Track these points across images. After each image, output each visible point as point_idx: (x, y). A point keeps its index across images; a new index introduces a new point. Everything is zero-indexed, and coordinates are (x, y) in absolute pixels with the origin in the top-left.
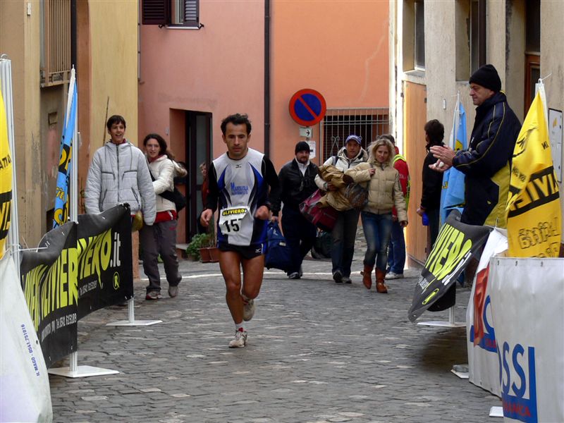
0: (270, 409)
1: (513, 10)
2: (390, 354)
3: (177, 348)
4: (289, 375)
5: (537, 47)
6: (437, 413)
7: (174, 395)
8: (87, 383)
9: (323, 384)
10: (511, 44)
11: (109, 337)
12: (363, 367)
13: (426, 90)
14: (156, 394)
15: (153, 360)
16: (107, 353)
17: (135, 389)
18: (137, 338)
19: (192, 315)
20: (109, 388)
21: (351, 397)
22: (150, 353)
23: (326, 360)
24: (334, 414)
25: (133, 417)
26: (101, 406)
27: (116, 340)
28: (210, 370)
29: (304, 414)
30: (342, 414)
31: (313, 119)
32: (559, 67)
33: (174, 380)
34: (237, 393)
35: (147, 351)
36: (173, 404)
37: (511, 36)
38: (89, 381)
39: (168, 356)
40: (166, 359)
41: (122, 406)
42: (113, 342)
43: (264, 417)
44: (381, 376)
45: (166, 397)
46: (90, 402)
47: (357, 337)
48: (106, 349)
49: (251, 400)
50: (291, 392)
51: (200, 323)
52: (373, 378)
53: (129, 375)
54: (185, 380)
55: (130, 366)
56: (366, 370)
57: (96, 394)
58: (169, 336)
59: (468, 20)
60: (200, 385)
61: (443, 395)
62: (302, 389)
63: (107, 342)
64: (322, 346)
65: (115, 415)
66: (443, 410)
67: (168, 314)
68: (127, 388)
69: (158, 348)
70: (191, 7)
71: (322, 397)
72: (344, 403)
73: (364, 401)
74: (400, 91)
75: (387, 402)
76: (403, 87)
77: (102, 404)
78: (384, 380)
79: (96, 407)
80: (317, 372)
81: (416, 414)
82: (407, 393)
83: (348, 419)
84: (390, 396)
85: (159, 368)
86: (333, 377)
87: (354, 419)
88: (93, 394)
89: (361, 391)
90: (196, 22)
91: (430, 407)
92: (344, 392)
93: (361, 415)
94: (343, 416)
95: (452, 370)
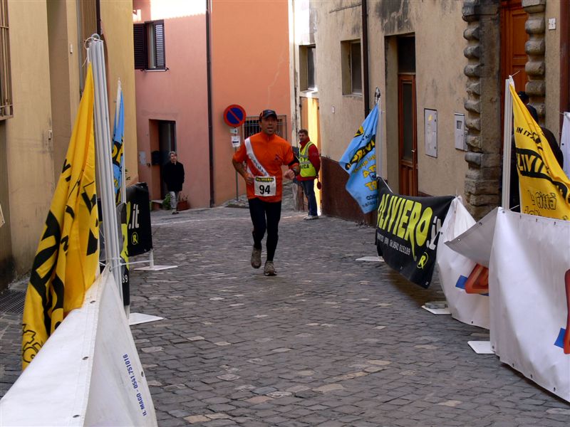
0: (308, 358)
2: (363, 292)
3: (198, 290)
5: (414, 69)
6: (448, 357)
7: (217, 344)
8: (141, 332)
9: (334, 327)
10: (388, 68)
11: (142, 281)
12: (352, 306)
13: (318, 103)
14: (201, 343)
15: (185, 304)
16: (147, 298)
17: (183, 337)
18: (164, 281)
19: (194, 257)
20: (161, 337)
21: (365, 340)
22: (181, 297)
23: (320, 300)
24: (364, 363)
25: (193, 372)
26: (160, 358)
27: (148, 284)
28: (235, 314)
29: (339, 363)
30: (372, 362)
31: (238, 122)
32: (433, 81)
33: (211, 327)
34: (268, 339)
35: (176, 294)
36: (220, 354)
37: (389, 63)
38: (141, 329)
39: (195, 299)
40: (195, 303)
41: (178, 358)
42: (147, 286)
43: (307, 369)
44: (374, 315)
45: (211, 346)
46: (149, 353)
47: (327, 276)
48: (145, 293)
49: (284, 347)
50: (313, 337)
51: (204, 264)
52: (367, 318)
53: (172, 321)
54: (219, 326)
55: (170, 311)
56: (359, 309)
57: (153, 346)
58: (186, 279)
59: (349, 56)
60: (234, 331)
61: (437, 335)
62: (320, 333)
63: (143, 286)
64: (307, 286)
65: (176, 370)
66: (452, 353)
67: (177, 258)
68: (175, 337)
69: (183, 291)
70: (160, 58)
71: (342, 342)
72: (365, 349)
73: (379, 345)
74: (298, 103)
75: (398, 345)
76: (301, 101)
77: (160, 356)
78: (379, 320)
79: (156, 359)
80: (320, 313)
81: (434, 360)
82: (407, 334)
83: (381, 369)
84: (396, 338)
85: (192, 312)
86: (337, 319)
87: (386, 368)
88: (150, 344)
89: (369, 334)
90: (164, 67)
91: (437, 349)
92: (356, 336)
93: (388, 363)
94: (374, 365)
95: (423, 307)
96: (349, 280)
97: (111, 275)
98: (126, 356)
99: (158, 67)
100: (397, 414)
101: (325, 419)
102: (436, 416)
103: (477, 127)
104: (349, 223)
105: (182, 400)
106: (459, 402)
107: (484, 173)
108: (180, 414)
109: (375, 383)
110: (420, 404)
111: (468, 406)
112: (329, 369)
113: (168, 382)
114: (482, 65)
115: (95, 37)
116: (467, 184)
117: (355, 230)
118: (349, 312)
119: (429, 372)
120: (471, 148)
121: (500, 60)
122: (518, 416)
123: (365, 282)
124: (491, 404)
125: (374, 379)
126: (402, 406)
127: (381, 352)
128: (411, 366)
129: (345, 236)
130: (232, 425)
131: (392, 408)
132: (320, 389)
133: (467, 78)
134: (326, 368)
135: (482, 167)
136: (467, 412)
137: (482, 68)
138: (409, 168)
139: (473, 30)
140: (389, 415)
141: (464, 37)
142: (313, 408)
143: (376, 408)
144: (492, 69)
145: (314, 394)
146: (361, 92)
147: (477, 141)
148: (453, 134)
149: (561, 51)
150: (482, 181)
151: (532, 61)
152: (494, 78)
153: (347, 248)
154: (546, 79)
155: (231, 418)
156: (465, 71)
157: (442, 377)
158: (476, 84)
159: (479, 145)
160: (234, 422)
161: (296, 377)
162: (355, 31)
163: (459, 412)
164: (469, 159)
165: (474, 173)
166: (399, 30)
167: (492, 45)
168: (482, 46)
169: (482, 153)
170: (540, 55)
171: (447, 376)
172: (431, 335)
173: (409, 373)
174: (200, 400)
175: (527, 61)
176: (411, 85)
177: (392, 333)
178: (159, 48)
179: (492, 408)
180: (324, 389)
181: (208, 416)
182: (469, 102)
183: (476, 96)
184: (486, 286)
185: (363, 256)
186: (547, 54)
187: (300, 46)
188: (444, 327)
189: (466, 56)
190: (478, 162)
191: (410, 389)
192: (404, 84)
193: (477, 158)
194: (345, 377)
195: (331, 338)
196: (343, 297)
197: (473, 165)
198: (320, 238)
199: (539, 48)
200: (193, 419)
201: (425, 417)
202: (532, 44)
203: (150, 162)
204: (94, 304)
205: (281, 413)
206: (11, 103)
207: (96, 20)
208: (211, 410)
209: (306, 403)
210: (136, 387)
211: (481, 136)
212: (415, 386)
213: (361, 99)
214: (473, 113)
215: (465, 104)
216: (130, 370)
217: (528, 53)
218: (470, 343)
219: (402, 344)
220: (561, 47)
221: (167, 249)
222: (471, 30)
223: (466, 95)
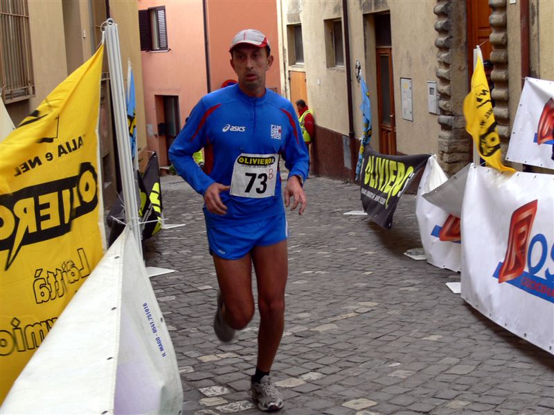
0: (305, 302)
1: (367, 23)
2: (351, 242)
3: (205, 245)
4: (298, 267)
5: (389, 43)
6: (428, 297)
8: (156, 283)
9: (326, 274)
10: (367, 43)
11: (155, 239)
12: (342, 255)
13: (305, 75)
14: (209, 291)
15: (194, 257)
16: (160, 253)
17: (193, 287)
18: (175, 238)
19: (199, 216)
20: (174, 287)
21: (355, 285)
22: (190, 252)
23: (313, 251)
24: (355, 304)
25: (203, 318)
26: (174, 306)
27: (160, 241)
29: (332, 305)
30: (362, 304)
32: (408, 53)
35: (185, 249)
37: (367, 38)
39: (203, 253)
40: (202, 257)
41: (190, 305)
42: (160, 243)
43: (305, 312)
44: (361, 263)
46: (164, 302)
47: (318, 229)
48: (158, 249)
50: (309, 284)
52: (356, 265)
53: (183, 273)
55: (181, 264)
56: (348, 258)
57: (167, 295)
58: (193, 235)
59: (332, 33)
61: (419, 278)
62: (315, 280)
63: (156, 242)
64: (301, 238)
65: (189, 316)
66: (432, 293)
67: (184, 217)
68: (187, 287)
69: (192, 246)
70: (163, 40)
71: (334, 287)
72: (355, 293)
73: (367, 289)
74: (287, 76)
75: (384, 288)
76: (289, 75)
77: (174, 304)
78: (366, 266)
79: (170, 307)
80: (315, 262)
81: (417, 300)
82: (392, 278)
83: (370, 309)
84: (382, 282)
85: (200, 264)
86: (329, 267)
87: (374, 308)
88: (164, 294)
89: (358, 279)
90: (166, 48)
91: (419, 291)
92: (347, 281)
93: (376, 304)
94: (364, 306)
95: (405, 254)
96: (339, 232)
97: (131, 233)
98: (145, 305)
99: (161, 49)
100: (386, 349)
101: (323, 355)
102: (421, 349)
103: (448, 93)
104: (336, 182)
105: (194, 342)
106: (441, 337)
107: (456, 133)
108: (194, 354)
109: (366, 322)
110: (406, 339)
111: (449, 339)
112: (324, 312)
113: (183, 326)
114: (451, 37)
115: (110, 21)
116: (440, 144)
117: (341, 188)
118: (339, 260)
119: (413, 310)
120: (443, 112)
121: (467, 32)
122: (493, 347)
123: (352, 234)
124: (469, 337)
125: (364, 319)
126: (390, 341)
127: (368, 294)
128: (397, 306)
129: (333, 193)
130: (241, 362)
131: (381, 343)
132: (317, 329)
133: (437, 49)
134: (321, 310)
135: (453, 128)
136: (448, 345)
137: (451, 40)
138: (389, 131)
139: (442, 6)
140: (379, 349)
141: (435, 13)
142: (311, 346)
143: (366, 344)
144: (460, 41)
145: (312, 333)
146: (343, 65)
147: (448, 105)
148: (426, 100)
149: (521, 22)
150: (453, 141)
151: (496, 32)
152: (462, 48)
153: (335, 204)
154: (509, 48)
155: (239, 356)
156: (436, 44)
157: (424, 315)
158: (446, 54)
159: (450, 109)
160: (241, 360)
161: (295, 319)
162: (336, 11)
163: (441, 345)
164: (442, 121)
165: (446, 134)
166: (376, 9)
167: (459, 19)
168: (450, 20)
169: (453, 115)
170: (502, 27)
171: (428, 314)
172: (413, 279)
173: (395, 312)
174: (211, 342)
175: (491, 32)
176: (387, 57)
177: (379, 278)
178: (162, 31)
179: (469, 340)
180: (321, 329)
181: (219, 355)
182: (440, 70)
183: (446, 65)
184: (459, 235)
185: (350, 211)
186: (509, 26)
187: (288, 26)
188: (424, 271)
189: (437, 29)
190: (450, 124)
191: (397, 327)
192: (382, 57)
193: (449, 120)
194: (338, 318)
195: (326, 283)
196: (333, 248)
197: (445, 127)
198: (311, 196)
199: (502, 21)
200: (206, 359)
201: (410, 350)
202: (495, 17)
203: (157, 133)
204: (118, 259)
205: (284, 351)
206: (33, 84)
207: (105, 7)
208: (221, 350)
209: (305, 341)
210: (155, 331)
211: (451, 101)
212: (401, 323)
213: (343, 71)
214: (444, 80)
215: (437, 73)
216: (149, 317)
217: (492, 25)
218: (448, 284)
219: (388, 287)
220: (521, 19)
221: (175, 210)
222: (440, 7)
223: (437, 65)
